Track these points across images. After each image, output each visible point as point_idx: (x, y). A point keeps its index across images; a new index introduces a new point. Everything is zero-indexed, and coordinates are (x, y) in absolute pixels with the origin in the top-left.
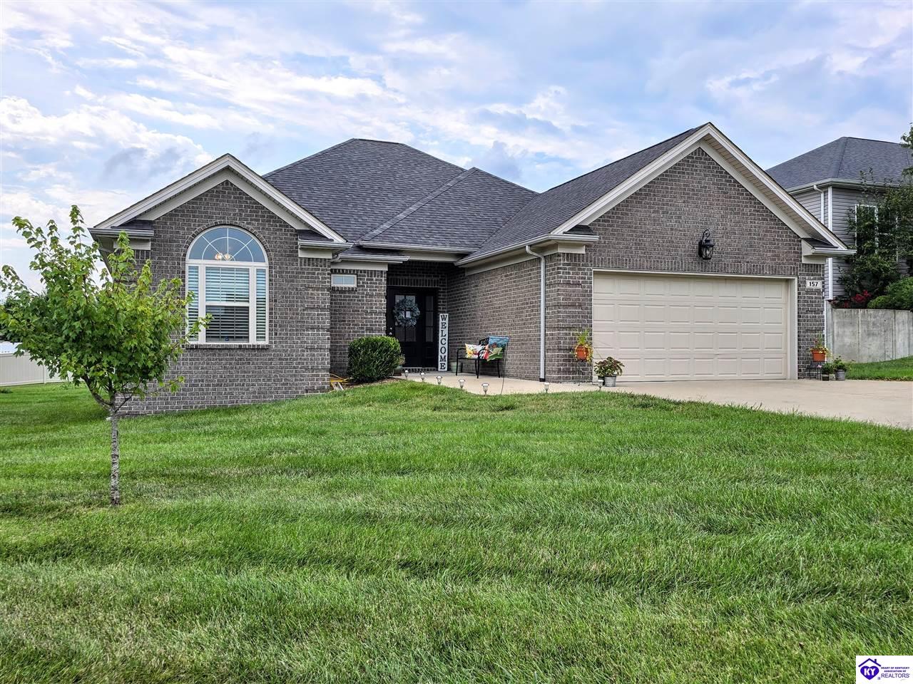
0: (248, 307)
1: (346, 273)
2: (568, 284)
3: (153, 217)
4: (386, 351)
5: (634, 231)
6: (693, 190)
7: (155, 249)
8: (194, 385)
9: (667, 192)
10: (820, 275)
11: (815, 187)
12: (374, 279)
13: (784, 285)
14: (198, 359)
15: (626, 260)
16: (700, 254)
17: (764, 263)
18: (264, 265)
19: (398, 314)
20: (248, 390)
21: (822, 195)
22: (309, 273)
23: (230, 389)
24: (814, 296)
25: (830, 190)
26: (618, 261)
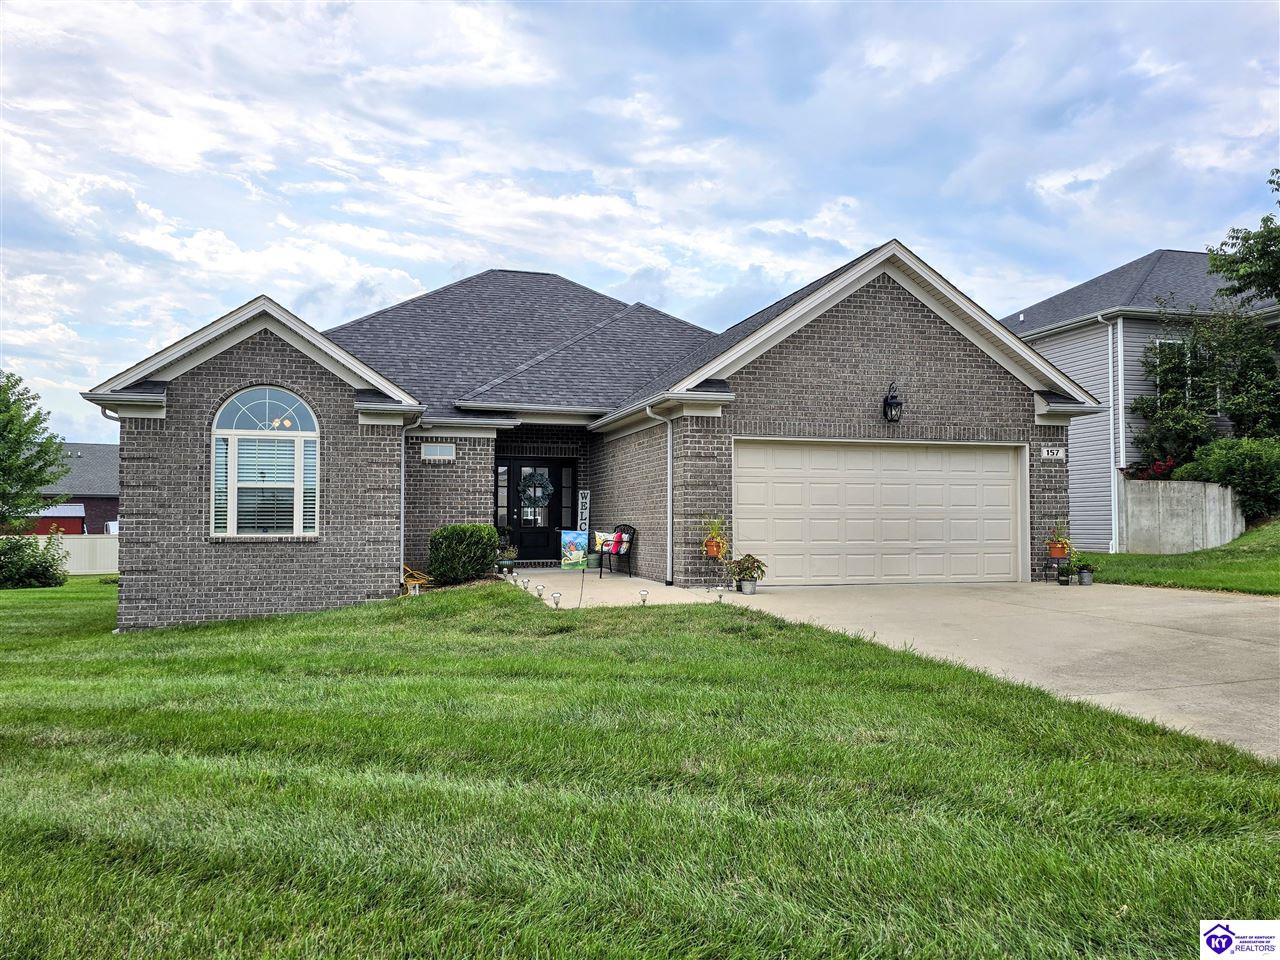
0: (293, 489)
1: (441, 442)
2: (698, 456)
3: (168, 377)
4: (477, 543)
5: (792, 387)
6: (875, 330)
7: (171, 418)
8: (219, 589)
9: (838, 333)
10: (1061, 440)
11: (1100, 318)
12: (479, 448)
13: (1011, 454)
14: (225, 556)
15: (780, 424)
16: (885, 414)
17: (979, 425)
18: (314, 435)
19: (525, 491)
20: (290, 594)
21: (1110, 328)
22: (372, 444)
23: (267, 594)
24: (1053, 469)
25: (1120, 322)
26: (769, 426)
